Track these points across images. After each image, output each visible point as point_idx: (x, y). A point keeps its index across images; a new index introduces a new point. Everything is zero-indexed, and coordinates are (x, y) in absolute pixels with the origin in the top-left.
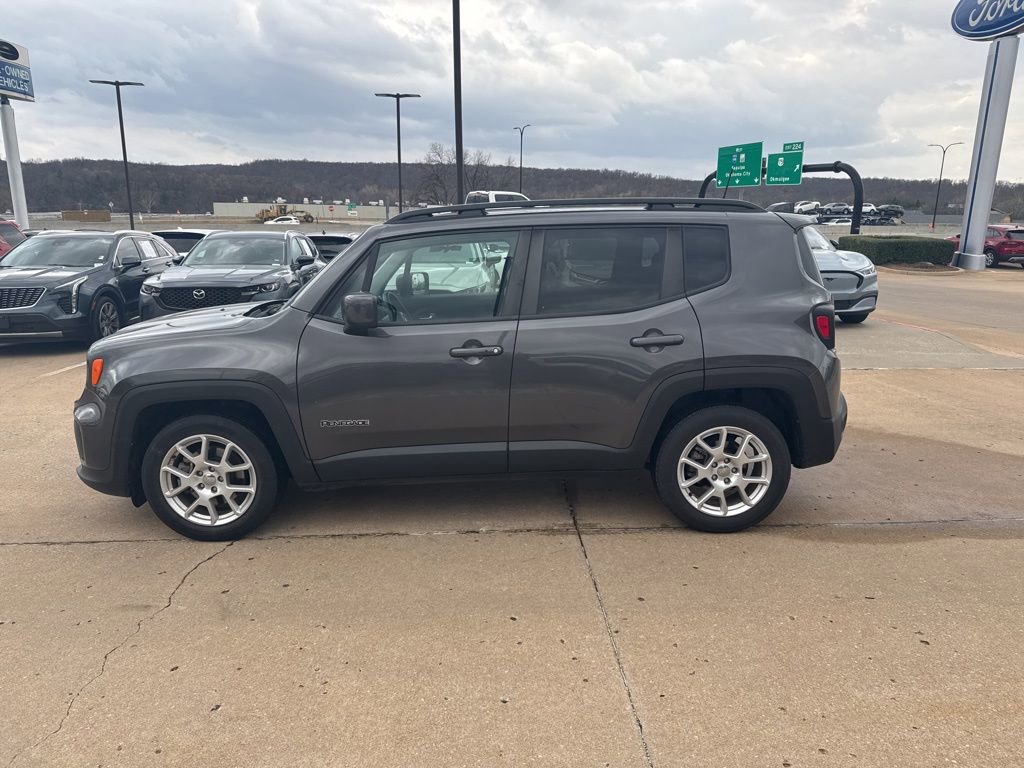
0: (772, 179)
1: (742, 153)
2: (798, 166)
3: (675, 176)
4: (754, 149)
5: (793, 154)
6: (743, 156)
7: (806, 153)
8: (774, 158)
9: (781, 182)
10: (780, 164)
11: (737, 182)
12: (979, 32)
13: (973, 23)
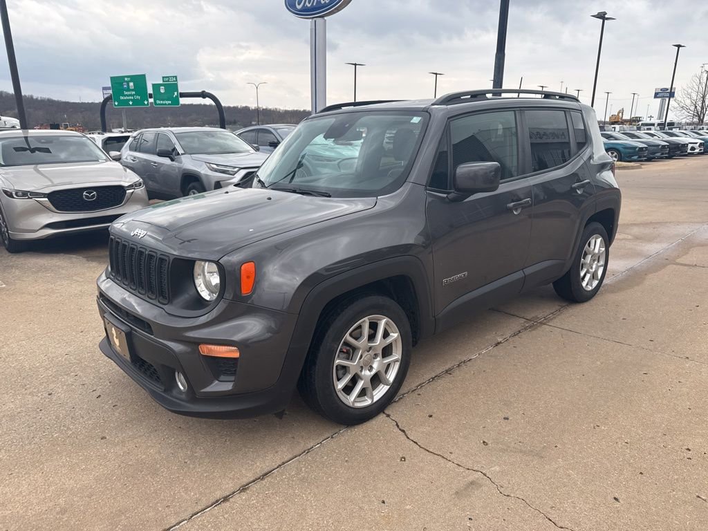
0: (158, 102)
1: (131, 81)
2: (176, 93)
3: (55, 98)
4: (140, 80)
5: (170, 85)
6: (131, 84)
7: (180, 83)
8: (156, 87)
9: (166, 104)
10: (162, 91)
11: (131, 103)
12: (305, 12)
13: (299, 7)
